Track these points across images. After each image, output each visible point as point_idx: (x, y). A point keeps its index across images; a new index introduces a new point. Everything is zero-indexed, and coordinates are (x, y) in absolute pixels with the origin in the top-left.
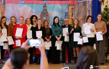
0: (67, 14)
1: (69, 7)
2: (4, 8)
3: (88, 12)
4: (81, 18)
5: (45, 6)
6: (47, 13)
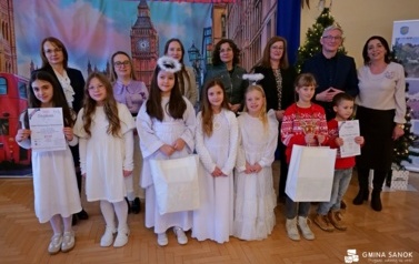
0: (208, 33)
1: (215, 10)
2: (10, 9)
3: (265, 29)
4: (246, 45)
5: (142, 7)
6: (151, 28)
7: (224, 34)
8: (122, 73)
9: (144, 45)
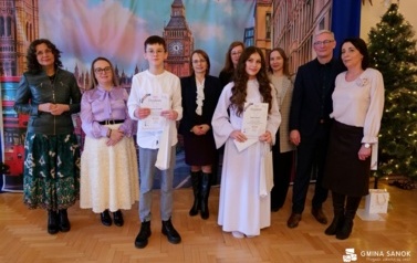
0: (250, 34)
1: (259, 8)
2: (35, 9)
3: (317, 28)
4: (294, 47)
5: (177, 6)
6: (186, 29)
7: (268, 35)
9: (176, 48)
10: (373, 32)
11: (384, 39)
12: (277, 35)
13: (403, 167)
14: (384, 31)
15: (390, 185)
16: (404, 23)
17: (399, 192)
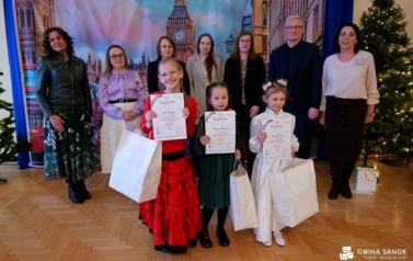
3: (312, 14)
6: (188, 18)
7: (265, 22)
8: (118, 65)
9: (179, 36)
10: (364, 16)
11: (375, 22)
12: (273, 22)
13: (390, 144)
14: (375, 14)
15: (380, 162)
16: (395, 6)
17: (388, 168)
